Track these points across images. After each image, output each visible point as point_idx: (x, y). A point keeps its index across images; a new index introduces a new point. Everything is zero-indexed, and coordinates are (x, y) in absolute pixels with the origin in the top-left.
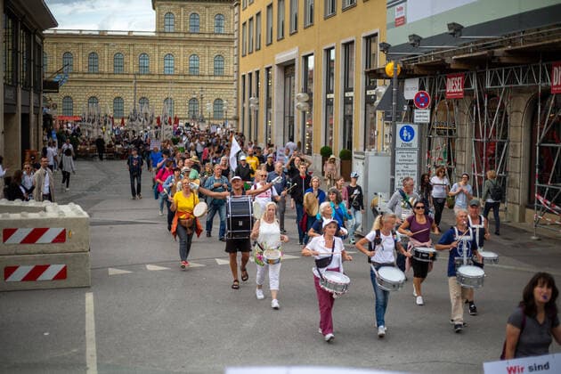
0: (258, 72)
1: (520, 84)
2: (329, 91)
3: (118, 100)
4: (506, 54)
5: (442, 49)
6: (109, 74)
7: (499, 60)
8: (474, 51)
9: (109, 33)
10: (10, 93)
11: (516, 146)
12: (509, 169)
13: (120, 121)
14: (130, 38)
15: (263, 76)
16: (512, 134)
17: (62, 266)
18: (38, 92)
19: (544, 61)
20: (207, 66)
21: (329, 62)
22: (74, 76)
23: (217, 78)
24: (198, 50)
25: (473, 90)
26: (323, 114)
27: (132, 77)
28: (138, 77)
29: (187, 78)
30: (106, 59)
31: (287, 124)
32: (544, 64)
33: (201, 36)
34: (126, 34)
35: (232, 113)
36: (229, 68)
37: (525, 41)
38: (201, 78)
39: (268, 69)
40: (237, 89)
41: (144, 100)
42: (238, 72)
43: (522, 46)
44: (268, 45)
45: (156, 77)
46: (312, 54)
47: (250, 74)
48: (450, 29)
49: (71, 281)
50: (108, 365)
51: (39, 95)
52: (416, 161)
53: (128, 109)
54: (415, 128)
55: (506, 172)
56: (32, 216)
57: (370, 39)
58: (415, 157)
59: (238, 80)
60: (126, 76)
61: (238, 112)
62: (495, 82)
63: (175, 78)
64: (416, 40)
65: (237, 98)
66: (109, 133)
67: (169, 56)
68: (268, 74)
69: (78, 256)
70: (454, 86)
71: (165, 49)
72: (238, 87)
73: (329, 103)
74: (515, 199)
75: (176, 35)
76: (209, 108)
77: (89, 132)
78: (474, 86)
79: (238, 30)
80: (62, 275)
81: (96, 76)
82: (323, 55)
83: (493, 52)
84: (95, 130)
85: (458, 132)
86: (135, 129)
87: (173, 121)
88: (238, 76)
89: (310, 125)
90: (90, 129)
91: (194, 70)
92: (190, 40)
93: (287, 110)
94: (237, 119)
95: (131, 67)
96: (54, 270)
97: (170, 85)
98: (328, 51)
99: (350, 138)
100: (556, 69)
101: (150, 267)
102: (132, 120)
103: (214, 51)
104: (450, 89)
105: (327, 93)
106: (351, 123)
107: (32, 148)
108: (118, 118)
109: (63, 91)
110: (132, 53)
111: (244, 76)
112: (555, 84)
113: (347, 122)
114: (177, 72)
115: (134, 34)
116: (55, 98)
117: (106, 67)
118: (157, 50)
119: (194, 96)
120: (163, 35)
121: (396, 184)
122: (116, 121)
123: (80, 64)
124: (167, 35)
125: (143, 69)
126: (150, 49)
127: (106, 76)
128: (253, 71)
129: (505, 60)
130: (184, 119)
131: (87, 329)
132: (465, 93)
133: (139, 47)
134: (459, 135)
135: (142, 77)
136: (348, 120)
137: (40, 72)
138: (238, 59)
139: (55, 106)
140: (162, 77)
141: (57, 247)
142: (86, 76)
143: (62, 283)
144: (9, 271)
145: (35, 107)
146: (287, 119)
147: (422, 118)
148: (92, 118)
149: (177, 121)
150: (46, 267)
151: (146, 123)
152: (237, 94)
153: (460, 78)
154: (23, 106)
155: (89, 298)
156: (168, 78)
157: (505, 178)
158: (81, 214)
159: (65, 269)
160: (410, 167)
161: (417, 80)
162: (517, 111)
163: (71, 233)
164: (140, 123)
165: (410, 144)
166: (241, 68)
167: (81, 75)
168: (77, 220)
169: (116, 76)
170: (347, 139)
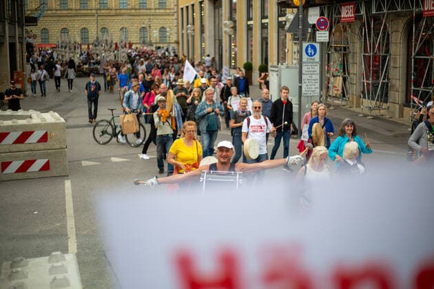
0: (193, 5)
1: (399, 10)
2: (249, 19)
3: (84, 30)
6: (77, 10)
11: (395, 59)
12: (390, 77)
13: (87, 47)
16: (393, 49)
17: (46, 160)
18: (21, 26)
20: (153, 2)
22: (49, 12)
23: (162, 11)
25: (362, 15)
26: (245, 36)
27: (94, 11)
28: (99, 12)
29: (138, 11)
31: (217, 46)
35: (174, 38)
36: (171, 3)
38: (148, 11)
39: (201, 3)
40: (177, 19)
41: (104, 30)
42: (177, 5)
45: (113, 11)
47: (187, 7)
49: (53, 171)
50: (85, 235)
51: (22, 28)
52: (318, 72)
53: (92, 37)
54: (317, 46)
55: (388, 79)
56: (21, 122)
58: (317, 69)
59: (177, 12)
60: (89, 11)
61: (178, 36)
62: (379, 8)
63: (129, 11)
65: (177, 26)
66: (78, 56)
68: (201, 7)
69: (58, 152)
72: (178, 17)
73: (249, 28)
74: (395, 100)
76: (155, 35)
77: (62, 56)
78: (363, 12)
80: (46, 167)
81: (66, 12)
84: (67, 54)
85: (351, 48)
86: (98, 52)
87: (128, 46)
88: (178, 8)
89: (235, 46)
90: (64, 53)
91: (143, 5)
93: (217, 35)
94: (177, 43)
95: (94, 3)
96: (40, 163)
97: (124, 18)
99: (267, 55)
101: (114, 159)
102: (96, 46)
104: (344, 15)
106: (267, 44)
107: (19, 70)
108: (85, 44)
109: (42, 23)
111: (182, 9)
112: (426, 9)
113: (264, 43)
114: (129, 7)
116: (35, 30)
117: (74, 4)
119: (144, 25)
121: (303, 90)
122: (83, 47)
123: (53, 2)
125: (103, 5)
127: (74, 12)
128: (189, 4)
130: (136, 44)
131: (67, 208)
132: (356, 18)
134: (352, 51)
135: (103, 11)
136: (264, 41)
137: (22, 10)
139: (35, 37)
140: (118, 11)
141: (41, 146)
142: (59, 12)
143: (46, 173)
144: (5, 165)
145: (19, 37)
146: (217, 41)
147: (322, 38)
148: (64, 45)
149: (131, 45)
150: (33, 161)
151: (107, 48)
152: (178, 23)
153: (352, 6)
154: (9, 37)
155: (68, 183)
156: (123, 11)
157: (388, 83)
158: (59, 119)
159: (48, 162)
160: (314, 77)
161: (318, 8)
162: (397, 31)
163: (52, 134)
164: (102, 48)
165: (314, 59)
166: (180, 2)
167: (55, 12)
168: (56, 124)
169: (82, 11)
170: (264, 56)
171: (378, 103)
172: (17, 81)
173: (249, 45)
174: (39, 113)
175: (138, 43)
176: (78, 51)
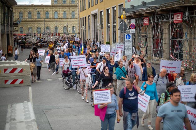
0: (85, 17)
1: (165, 20)
2: (108, 23)
3: (39, 28)
4: (160, 11)
5: (142, 9)
6: (35, 19)
7: (158, 13)
8: (151, 10)
9: (35, 5)
10: (3, 27)
11: (165, 40)
12: (163, 47)
13: (40, 35)
14: (42, 6)
15: (87, 18)
16: (164, 36)
19: (171, 13)
20: (69, 15)
21: (108, 14)
22: (23, 20)
23: (73, 19)
24: (66, 9)
25: (151, 22)
26: (107, 31)
27: (44, 20)
28: (45, 20)
29: (63, 19)
30: (34, 14)
31: (96, 35)
32: (172, 14)
33: (67, 5)
34: (41, 5)
35: (77, 31)
36: (77, 16)
37: (166, 7)
38: (67, 19)
39: (89, 16)
40: (79, 23)
41: (48, 28)
42: (79, 17)
43: (165, 8)
44: (88, 8)
45: (52, 20)
46: (103, 11)
47: (83, 18)
48: (142, 3)
49: (24, 84)
50: (36, 105)
51: (12, 27)
52: (131, 45)
53: (42, 31)
55: (163, 48)
56: (12, 65)
57: (121, 6)
59: (79, 20)
60: (41, 20)
61: (79, 31)
62: (158, 20)
63: (58, 20)
64: (133, 7)
65: (79, 26)
66: (36, 39)
67: (56, 12)
68: (89, 18)
69: (26, 76)
70: (146, 21)
71: (54, 10)
72: (79, 22)
73: (108, 27)
74: (165, 57)
75: (58, 5)
76: (70, 30)
77: (29, 39)
78: (152, 21)
79: (79, 3)
80: (22, 82)
81: (31, 20)
82: (106, 11)
83: (156, 10)
84: (31, 38)
85: (148, 36)
86: (44, 38)
87: (58, 35)
88: (79, 18)
89: (103, 35)
90: (29, 38)
91: (65, 17)
92: (63, 6)
93: (95, 30)
94: (79, 33)
95: (43, 16)
96: (19, 81)
97: (56, 22)
98: (108, 10)
99: (116, 38)
100: (175, 15)
101: (48, 80)
102: (43, 35)
103: (72, 10)
104: (144, 22)
105: (108, 24)
107: (10, 45)
108: (39, 34)
109: (20, 25)
110: (43, 11)
111: (81, 19)
112: (175, 20)
113: (114, 33)
114: (59, 17)
115: (43, 5)
116: (17, 28)
117: (34, 16)
118: (52, 10)
119: (65, 26)
120: (53, 5)
121: (125, 53)
122: (38, 35)
123: (25, 16)
124: (55, 5)
125: (47, 17)
126: (49, 10)
127: (34, 20)
128: (84, 17)
129: (159, 13)
130: (62, 34)
131: (30, 96)
133: (46, 9)
134: (149, 37)
135: (47, 20)
137: (12, 20)
138: (79, 12)
139: (17, 31)
140: (54, 20)
141: (20, 74)
142: (27, 20)
143: (22, 85)
144: (6, 81)
145: (11, 31)
146: (96, 33)
147: (133, 32)
148: (30, 34)
149: (59, 34)
150: (17, 80)
151: (48, 36)
152: (79, 25)
154: (7, 31)
155: (30, 88)
156: (56, 19)
157: (162, 50)
158: (27, 64)
159: (23, 80)
160: (130, 47)
161: (135, 19)
162: (166, 29)
163: (24, 70)
164: (46, 36)
165: (129, 40)
166: (80, 16)
167: (26, 20)
168: (26, 66)
169: (38, 20)
170: (115, 39)
171: (159, 58)
172: (10, 50)
173: (108, 34)
174: (19, 61)
175: (63, 33)
176: (36, 37)
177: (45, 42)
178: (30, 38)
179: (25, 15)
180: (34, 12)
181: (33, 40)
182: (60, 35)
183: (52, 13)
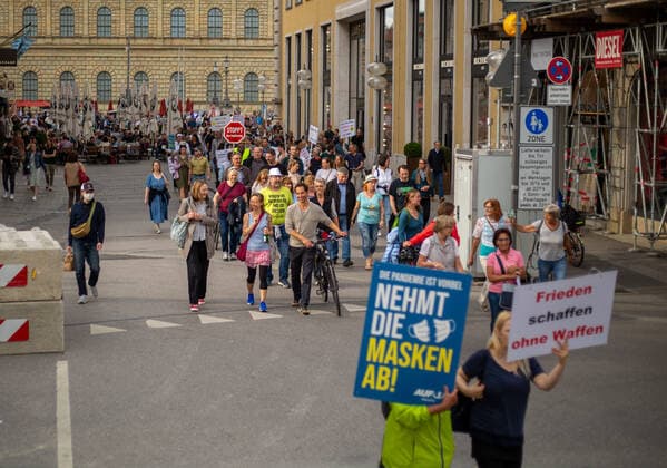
0: (309, 32)
2: (417, 59)
3: (103, 76)
6: (90, 38)
13: (107, 107)
15: (318, 37)
17: (23, 321)
20: (233, 25)
22: (40, 41)
23: (250, 43)
24: (220, 1)
25: (636, 56)
26: (408, 93)
27: (123, 41)
28: (132, 42)
29: (205, 42)
30: (86, 15)
31: (354, 110)
35: (271, 94)
36: (267, 27)
38: (225, 43)
39: (325, 28)
40: (280, 58)
41: (140, 76)
42: (279, 32)
45: (159, 42)
46: (391, 5)
47: (299, 36)
49: (36, 343)
52: (550, 163)
53: (118, 89)
54: (549, 113)
58: (549, 157)
59: (280, 45)
60: (114, 42)
61: (280, 91)
63: (189, 42)
65: (279, 72)
66: (91, 124)
67: (178, 11)
68: (325, 35)
69: (45, 306)
70: (607, 50)
72: (280, 55)
73: (417, 77)
76: (236, 86)
77: (61, 124)
78: (638, 49)
80: (22, 335)
81: (71, 41)
82: (408, 4)
84: (70, 121)
85: (615, 119)
87: (184, 107)
88: (280, 37)
89: (388, 111)
90: (63, 119)
91: (215, 31)
93: (354, 88)
94: (278, 103)
95: (122, 27)
96: (11, 326)
97: (180, 54)
99: (449, 129)
101: (151, 323)
102: (124, 106)
103: (245, 2)
104: (600, 53)
105: (414, 62)
106: (450, 107)
108: (104, 103)
109: (23, 64)
110: (123, 6)
111: (289, 39)
113: (445, 105)
114: (190, 34)
116: (12, 74)
117: (86, 28)
118: (160, 2)
119: (215, 69)
121: (521, 197)
122: (100, 107)
125: (140, 30)
127: (87, 41)
128: (302, 30)
130: (200, 103)
131: (58, 416)
132: (625, 60)
134: (615, 123)
135: (139, 42)
136: (446, 101)
138: (281, 13)
139: (11, 86)
140: (168, 42)
141: (16, 293)
142: (57, 41)
143: (23, 346)
146: (354, 102)
147: (559, 98)
148: (65, 103)
149: (190, 105)
151: (145, 110)
152: (280, 65)
153: (617, 37)
155: (62, 367)
156: (177, 42)
158: (50, 244)
159: (26, 325)
160: (542, 173)
161: (551, 40)
163: (36, 272)
164: (136, 110)
165: (542, 138)
166: (284, 27)
167: (50, 41)
168: (44, 252)
169: (101, 41)
170: (444, 132)
174: (13, 230)
175: (204, 103)
176: (92, 115)
177: (128, 138)
178: (68, 117)
179: (49, 22)
180: (86, 8)
181: (79, 129)
182: (195, 107)
183: (160, 15)
